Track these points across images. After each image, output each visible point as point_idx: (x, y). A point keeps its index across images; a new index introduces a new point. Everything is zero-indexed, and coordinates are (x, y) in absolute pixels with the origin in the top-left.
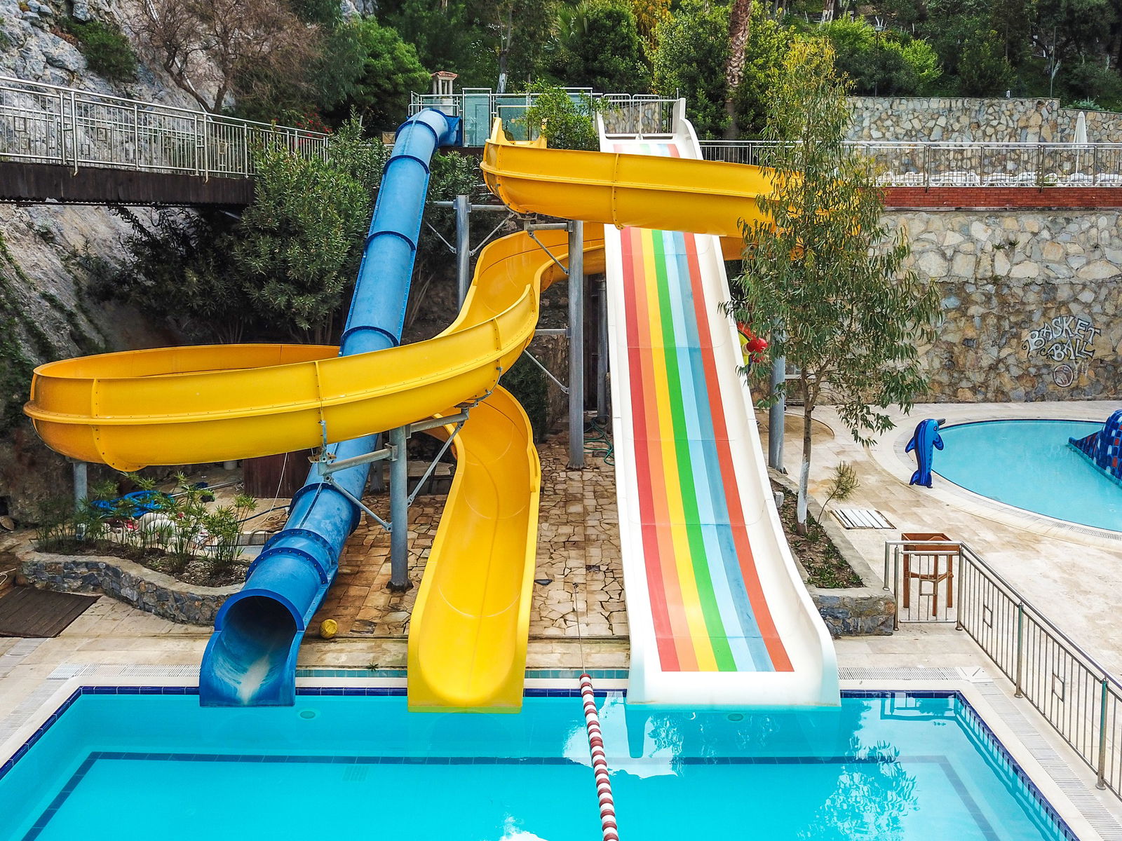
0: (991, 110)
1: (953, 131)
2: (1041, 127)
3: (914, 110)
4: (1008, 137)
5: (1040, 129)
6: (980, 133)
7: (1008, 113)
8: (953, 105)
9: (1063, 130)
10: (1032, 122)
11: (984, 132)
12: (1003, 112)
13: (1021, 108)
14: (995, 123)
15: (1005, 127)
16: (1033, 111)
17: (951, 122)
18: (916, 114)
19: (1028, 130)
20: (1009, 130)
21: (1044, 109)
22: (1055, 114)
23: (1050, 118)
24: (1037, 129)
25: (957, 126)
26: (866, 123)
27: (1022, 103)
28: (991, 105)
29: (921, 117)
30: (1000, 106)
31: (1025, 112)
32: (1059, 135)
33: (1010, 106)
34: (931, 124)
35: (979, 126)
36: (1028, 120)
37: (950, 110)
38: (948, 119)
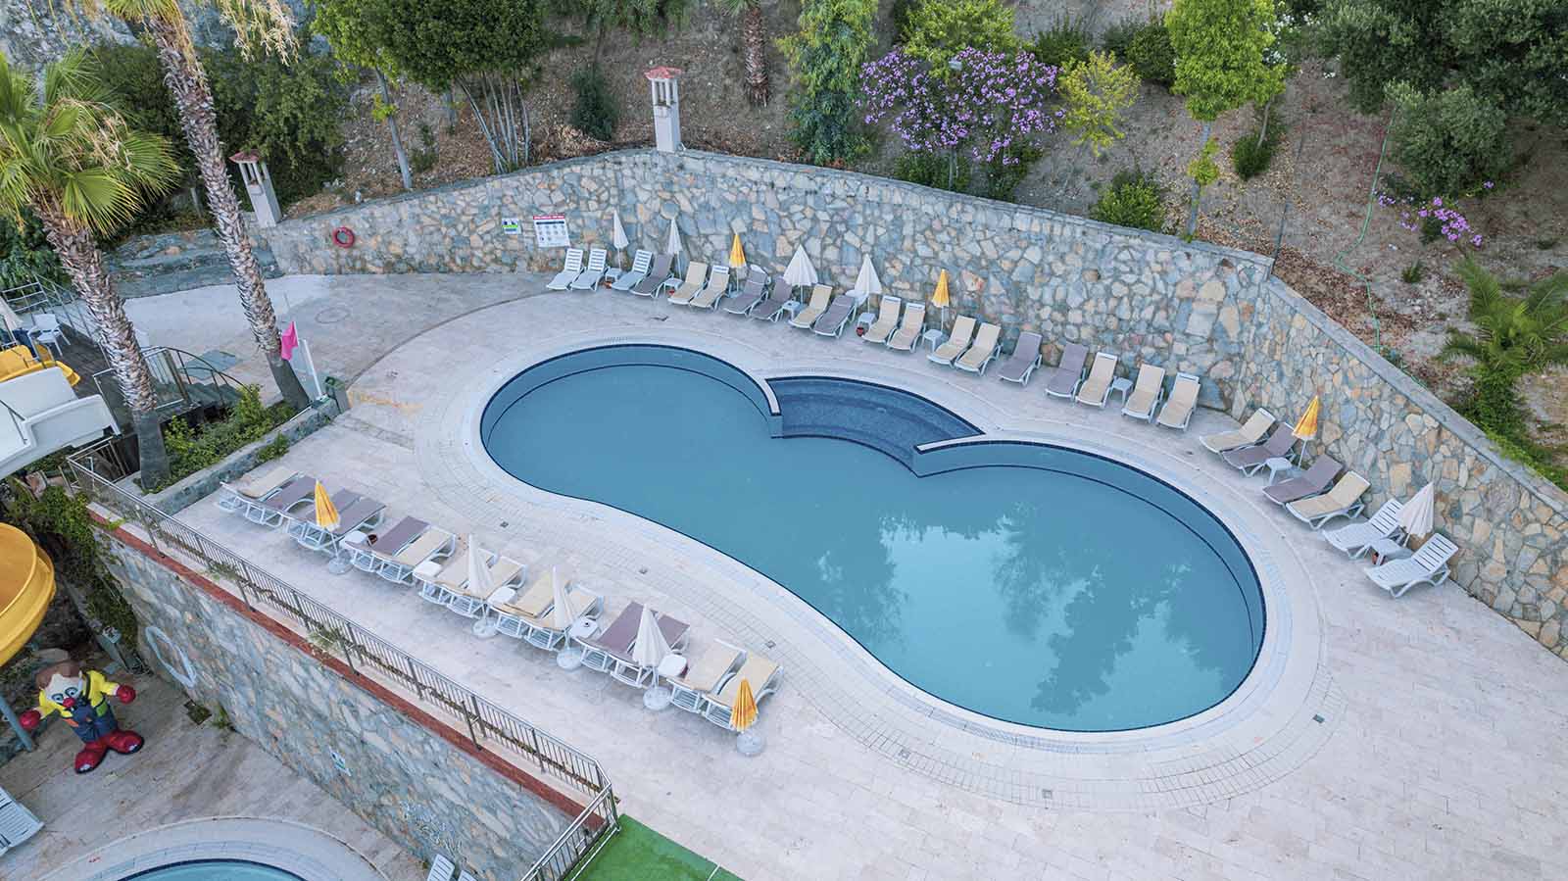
0: (1124, 256)
1: (1052, 274)
2: (1220, 305)
3: (986, 227)
4: (1152, 308)
5: (1219, 309)
6: (1100, 288)
7: (1158, 268)
8: (1057, 230)
9: (1260, 325)
10: (1203, 293)
11: (1108, 289)
12: (1148, 264)
13: (1184, 264)
14: (1130, 278)
15: (1147, 291)
16: (1209, 274)
17: (1051, 258)
18: (989, 234)
19: (1194, 305)
20: (1156, 297)
21: (1234, 277)
22: (1253, 290)
23: (1241, 295)
24: (1213, 309)
25: (1059, 268)
26: (908, 230)
27: (1188, 255)
28: (1127, 247)
29: (997, 240)
30: (1145, 253)
31: (1192, 275)
32: (1253, 329)
33: (1164, 256)
34: (1014, 254)
35: (1099, 277)
36: (1196, 287)
37: (1050, 239)
38: (1044, 253)
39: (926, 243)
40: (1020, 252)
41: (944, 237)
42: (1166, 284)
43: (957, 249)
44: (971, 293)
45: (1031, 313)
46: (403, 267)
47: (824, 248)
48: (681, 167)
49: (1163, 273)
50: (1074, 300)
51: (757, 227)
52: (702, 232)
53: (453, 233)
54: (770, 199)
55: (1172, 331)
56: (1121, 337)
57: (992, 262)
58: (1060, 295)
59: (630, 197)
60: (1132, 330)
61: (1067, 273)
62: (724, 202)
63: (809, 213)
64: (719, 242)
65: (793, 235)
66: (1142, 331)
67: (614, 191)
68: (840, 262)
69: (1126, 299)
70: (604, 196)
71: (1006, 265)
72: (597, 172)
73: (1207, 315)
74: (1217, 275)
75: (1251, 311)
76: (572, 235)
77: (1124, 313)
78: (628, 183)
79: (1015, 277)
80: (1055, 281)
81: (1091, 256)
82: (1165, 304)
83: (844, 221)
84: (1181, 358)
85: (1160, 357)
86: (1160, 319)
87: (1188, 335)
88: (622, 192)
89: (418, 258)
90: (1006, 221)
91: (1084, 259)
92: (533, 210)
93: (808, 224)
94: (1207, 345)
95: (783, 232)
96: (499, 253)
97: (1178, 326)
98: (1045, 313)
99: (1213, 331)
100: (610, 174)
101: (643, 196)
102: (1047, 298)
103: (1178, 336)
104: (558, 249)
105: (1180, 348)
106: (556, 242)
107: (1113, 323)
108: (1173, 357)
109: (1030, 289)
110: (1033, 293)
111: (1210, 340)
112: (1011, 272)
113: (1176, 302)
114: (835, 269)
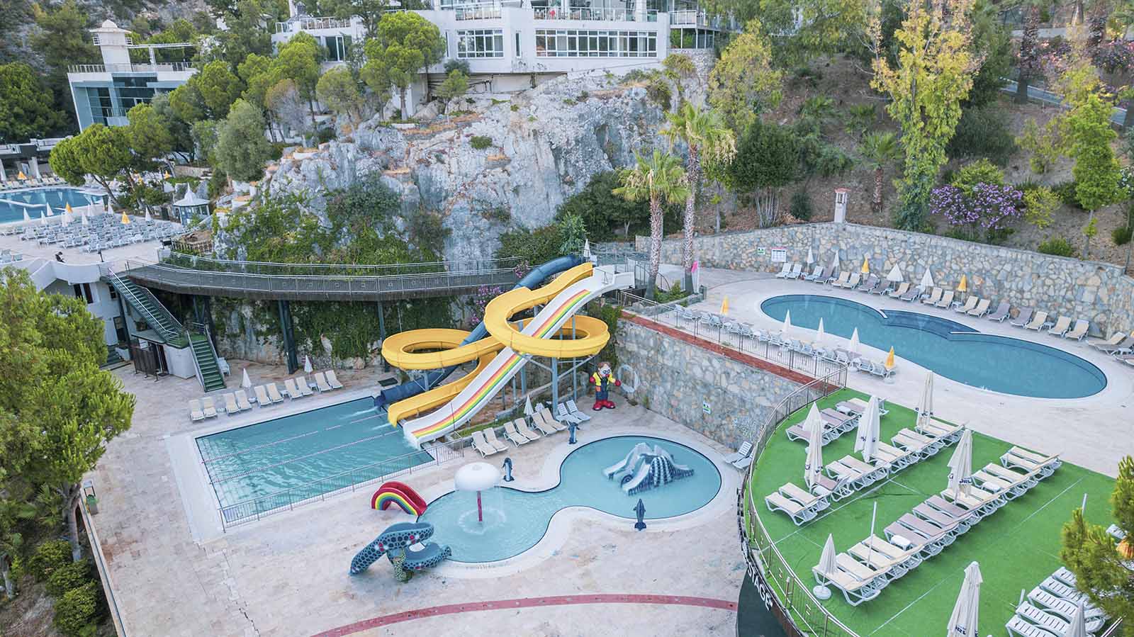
0: (1052, 266)
1: (1016, 276)
2: (1098, 288)
3: (986, 255)
4: (1065, 290)
6: (1039, 282)
7: (1068, 271)
8: (1019, 257)
9: (1118, 295)
10: (1090, 282)
11: (1044, 282)
12: (1062, 270)
13: (1081, 269)
14: (1054, 277)
15: (1063, 282)
16: (1092, 274)
17: (1016, 269)
18: (987, 259)
19: (1086, 288)
20: (1067, 285)
21: (1105, 274)
22: (1114, 281)
23: (1109, 282)
24: (1095, 289)
25: (1020, 273)
26: (948, 258)
27: (1082, 266)
28: (1053, 263)
29: (991, 261)
30: (1061, 265)
31: (1085, 274)
32: (1115, 298)
34: (998, 267)
35: (1039, 277)
36: (1087, 279)
37: (1016, 260)
38: (1013, 267)
39: (957, 264)
40: (1001, 267)
41: (966, 261)
42: (1072, 279)
43: (971, 266)
44: (976, 286)
45: (1006, 294)
46: (710, 265)
47: (907, 266)
48: (844, 229)
49: (1070, 274)
50: (1027, 288)
51: (876, 256)
52: (849, 258)
53: (735, 251)
54: (885, 244)
55: (1075, 300)
56: (1049, 304)
57: (988, 271)
58: (1020, 286)
59: (818, 243)
60: (1055, 300)
61: (1024, 275)
62: (862, 245)
63: (902, 250)
64: (856, 263)
65: (893, 260)
66: (1060, 300)
67: (810, 240)
68: (915, 272)
69: (1052, 286)
70: (806, 241)
71: (994, 272)
72: (805, 230)
73: (1092, 292)
74: (1097, 274)
75: (1113, 289)
76: (787, 257)
77: (1051, 293)
78: (817, 236)
79: (998, 278)
80: (1018, 279)
81: (1035, 267)
82: (1071, 288)
83: (919, 255)
84: (1080, 313)
85: (1069, 312)
86: (1069, 295)
87: (1083, 302)
88: (814, 240)
89: (717, 261)
90: (995, 253)
91: (1032, 269)
92: (773, 244)
93: (901, 255)
94: (1092, 307)
95: (888, 259)
96: (753, 263)
97: (1078, 298)
98: (1012, 294)
99: (1095, 300)
100: (810, 231)
101: (823, 242)
102: (1014, 287)
103: (1078, 303)
104: (780, 263)
105: (1079, 308)
106: (779, 260)
107: (1045, 298)
108: (1075, 313)
109: (1005, 283)
110: (1007, 285)
111: (1094, 304)
112: (996, 276)
113: (1077, 287)
114: (911, 276)
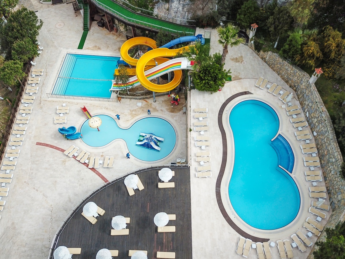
4: (338, 187)
6: (335, 176)
17: (335, 164)
19: (341, 194)
26: (326, 135)
39: (326, 139)
40: (333, 157)
41: (328, 142)
42: (341, 187)
43: (328, 146)
44: (325, 153)
45: (327, 166)
46: (264, 60)
48: (310, 87)
49: (342, 185)
50: (332, 173)
51: (312, 108)
52: (306, 99)
53: (274, 62)
54: (316, 107)
55: (337, 193)
56: (332, 185)
57: (329, 153)
62: (311, 99)
64: (306, 103)
66: (334, 188)
67: (300, 79)
68: (317, 126)
69: (336, 181)
73: (341, 198)
78: (303, 80)
80: (333, 167)
83: (321, 123)
85: (333, 194)
86: (337, 190)
87: (338, 196)
89: (267, 61)
90: (335, 151)
91: (337, 170)
93: (317, 116)
96: (278, 71)
98: (329, 169)
100: (302, 76)
101: (303, 84)
102: (330, 167)
107: (333, 182)
110: (330, 164)
111: (339, 201)
112: (330, 158)
